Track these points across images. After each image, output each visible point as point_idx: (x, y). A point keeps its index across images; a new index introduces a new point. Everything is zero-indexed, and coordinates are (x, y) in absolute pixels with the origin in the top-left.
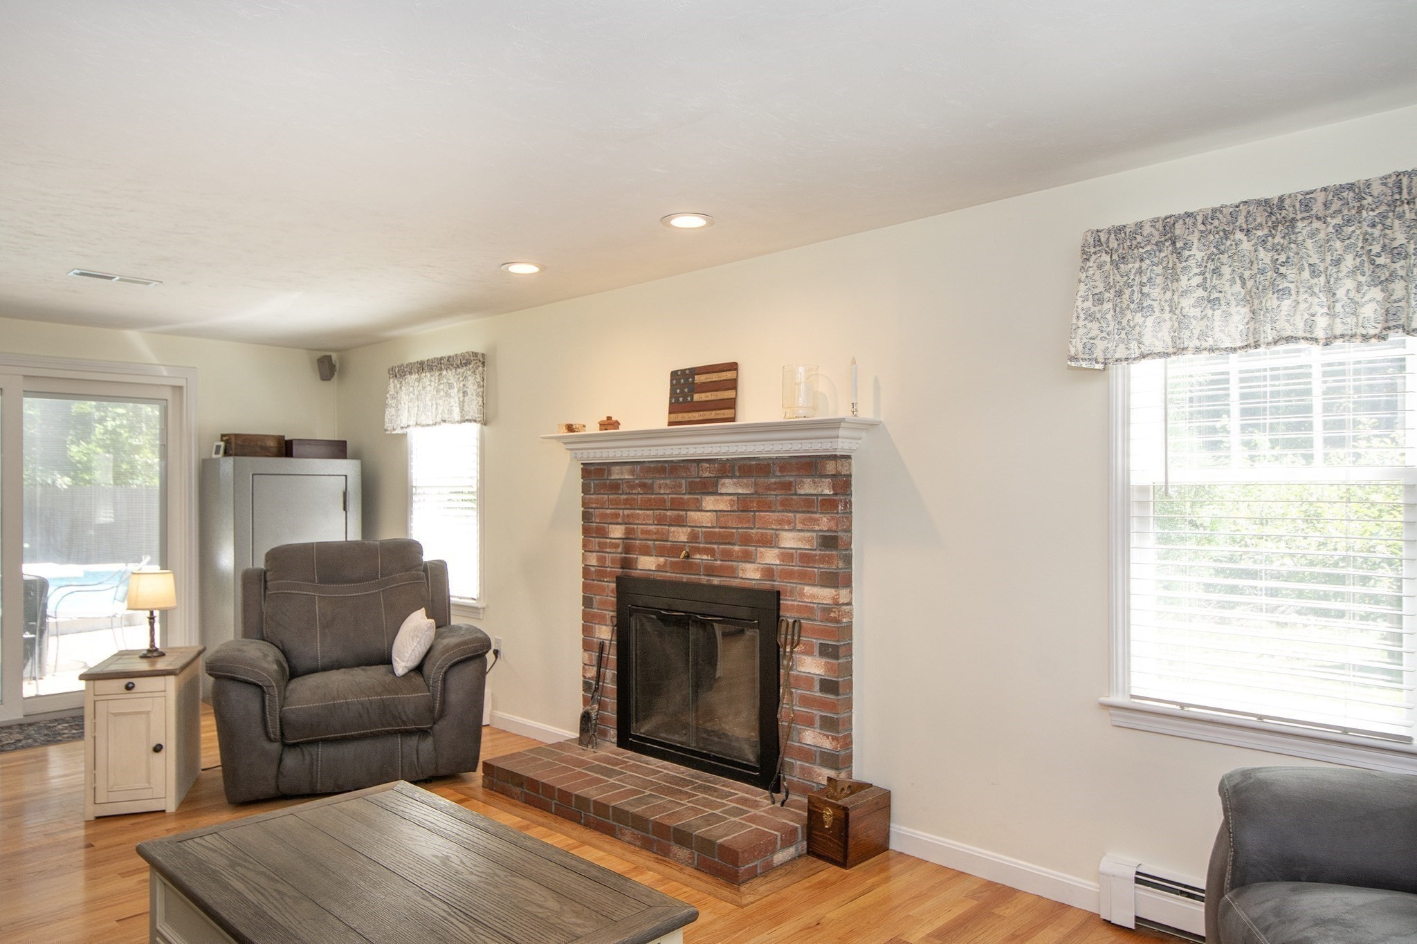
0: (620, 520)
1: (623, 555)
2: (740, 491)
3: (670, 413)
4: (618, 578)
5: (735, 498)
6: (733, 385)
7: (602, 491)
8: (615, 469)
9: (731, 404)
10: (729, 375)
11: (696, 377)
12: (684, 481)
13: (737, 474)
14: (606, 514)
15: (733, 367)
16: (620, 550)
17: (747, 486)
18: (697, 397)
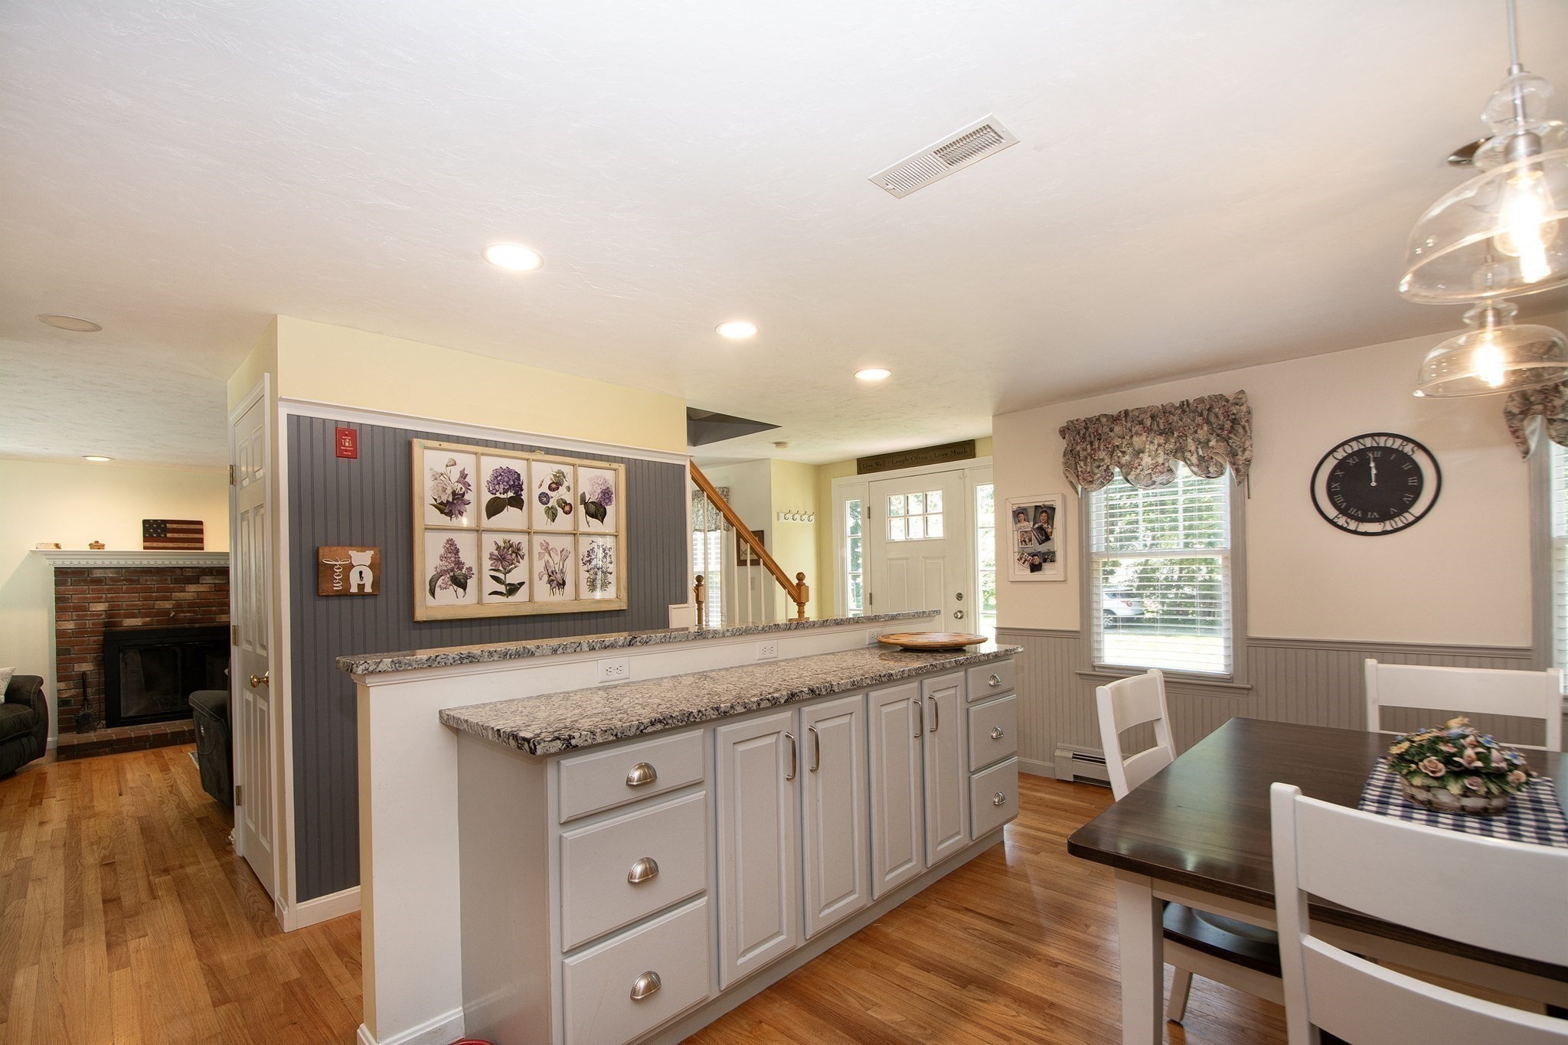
0: (102, 600)
1: (107, 620)
2: (217, 582)
3: (144, 541)
4: (104, 633)
5: (213, 585)
6: (201, 531)
7: (82, 584)
8: (95, 571)
9: (201, 541)
10: (198, 527)
11: (168, 525)
12: (169, 578)
13: (215, 574)
14: (87, 598)
15: (201, 523)
16: (103, 617)
17: (222, 579)
18: (169, 535)
